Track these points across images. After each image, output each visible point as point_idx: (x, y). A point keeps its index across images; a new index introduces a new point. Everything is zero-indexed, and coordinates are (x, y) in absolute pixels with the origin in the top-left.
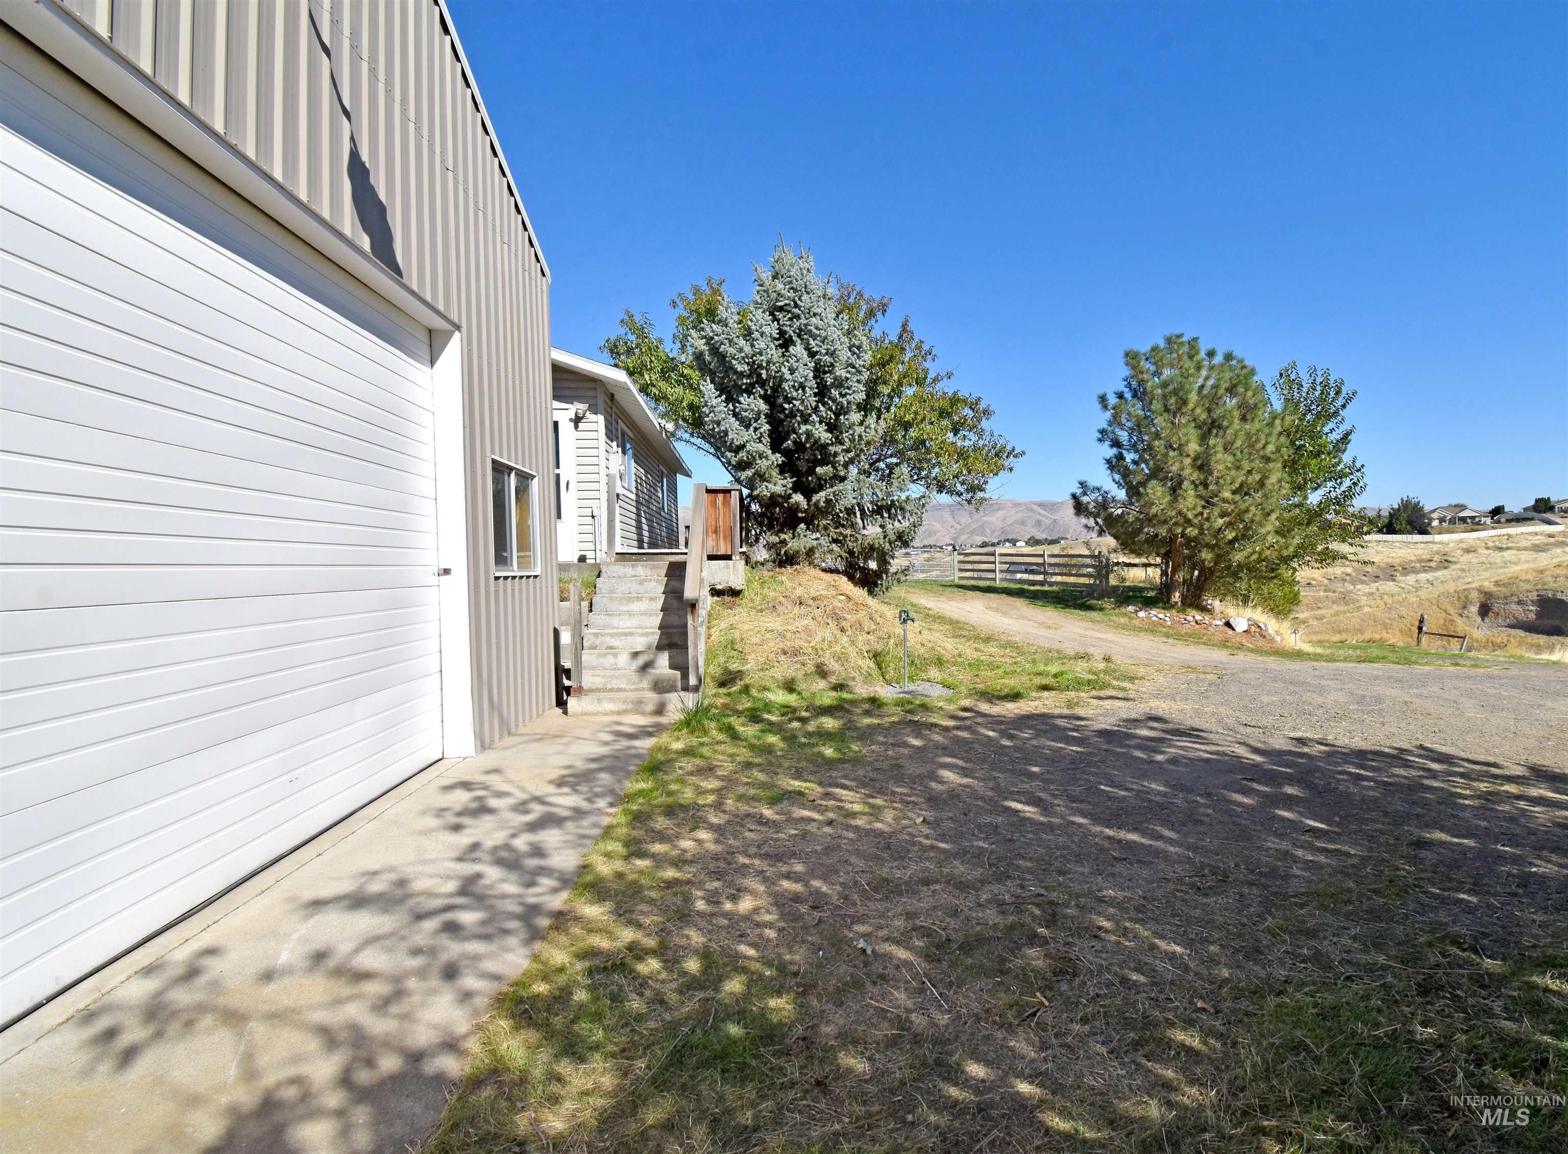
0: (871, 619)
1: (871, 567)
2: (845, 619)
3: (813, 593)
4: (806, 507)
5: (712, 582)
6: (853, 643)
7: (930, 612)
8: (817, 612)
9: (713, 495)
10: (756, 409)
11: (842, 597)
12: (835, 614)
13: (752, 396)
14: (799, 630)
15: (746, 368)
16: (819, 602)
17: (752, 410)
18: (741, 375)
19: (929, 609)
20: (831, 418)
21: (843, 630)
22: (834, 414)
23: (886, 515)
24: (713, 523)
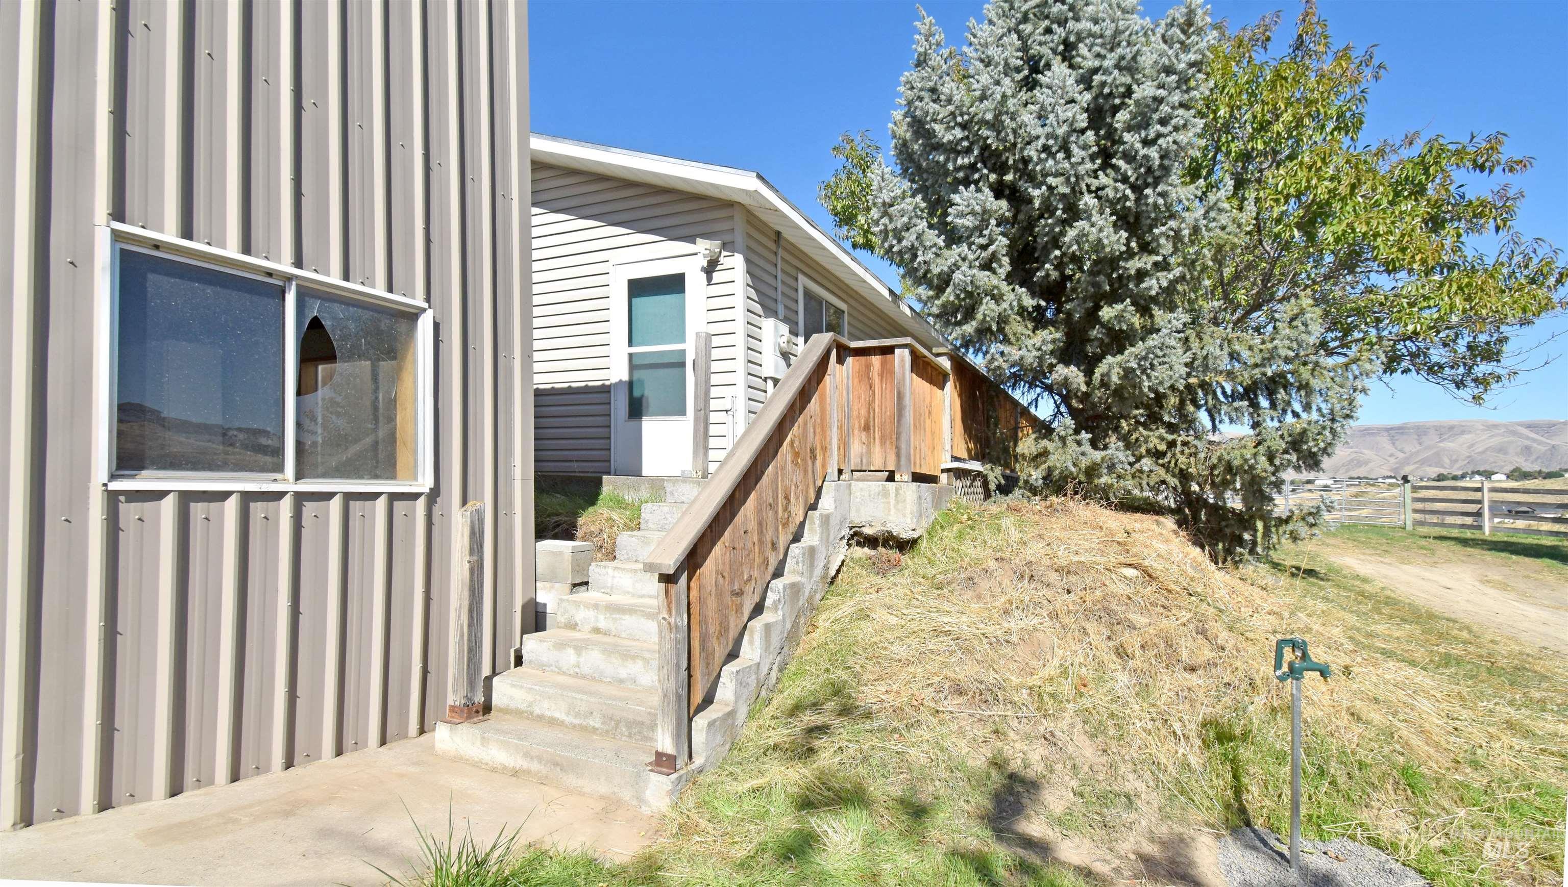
0: (1203, 632)
1: (1229, 504)
2: (1132, 627)
3: (1064, 557)
4: (1084, 388)
5: (857, 521)
6: (1144, 691)
7: (1367, 587)
8: (1061, 601)
9: (863, 359)
10: (978, 209)
11: (1130, 572)
12: (1109, 612)
13: (972, 187)
14: (1014, 639)
15: (958, 133)
16: (1073, 578)
17: (973, 213)
18: (953, 149)
19: (1365, 580)
20: (1126, 198)
21: (1122, 653)
22: (1133, 187)
23: (1264, 403)
24: (863, 411)
